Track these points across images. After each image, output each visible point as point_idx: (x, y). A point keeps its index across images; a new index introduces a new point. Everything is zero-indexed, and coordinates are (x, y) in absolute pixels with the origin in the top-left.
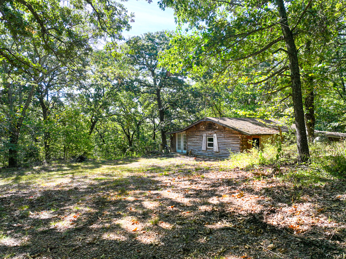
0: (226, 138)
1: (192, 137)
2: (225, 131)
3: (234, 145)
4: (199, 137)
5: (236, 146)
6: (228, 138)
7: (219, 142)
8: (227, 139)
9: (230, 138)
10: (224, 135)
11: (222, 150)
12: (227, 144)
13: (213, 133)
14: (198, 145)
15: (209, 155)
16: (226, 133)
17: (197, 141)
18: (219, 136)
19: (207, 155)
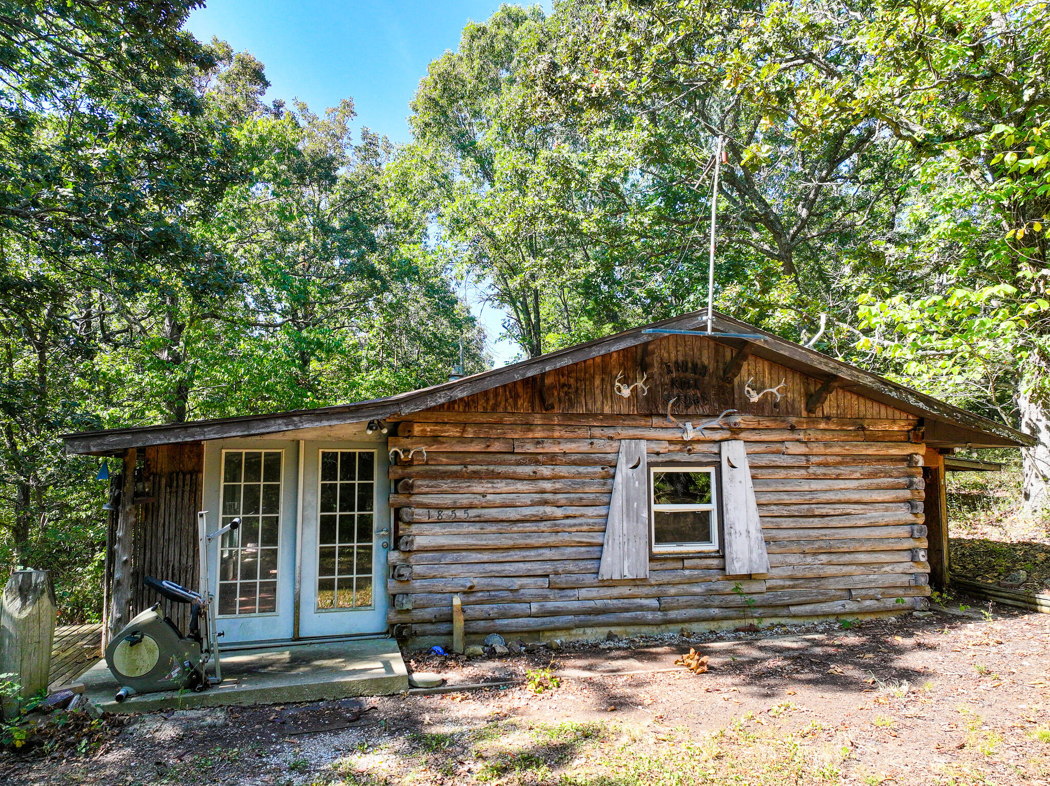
0: (820, 471)
1: (476, 476)
2: (812, 421)
3: (875, 515)
4: (563, 470)
5: (890, 517)
6: (832, 471)
7: (763, 500)
8: (825, 477)
9: (843, 470)
10: (802, 449)
11: (792, 559)
12: (827, 510)
13: (717, 436)
14: (552, 539)
15: (673, 614)
16: (819, 436)
17: (549, 510)
18: (765, 460)
19: (650, 616)
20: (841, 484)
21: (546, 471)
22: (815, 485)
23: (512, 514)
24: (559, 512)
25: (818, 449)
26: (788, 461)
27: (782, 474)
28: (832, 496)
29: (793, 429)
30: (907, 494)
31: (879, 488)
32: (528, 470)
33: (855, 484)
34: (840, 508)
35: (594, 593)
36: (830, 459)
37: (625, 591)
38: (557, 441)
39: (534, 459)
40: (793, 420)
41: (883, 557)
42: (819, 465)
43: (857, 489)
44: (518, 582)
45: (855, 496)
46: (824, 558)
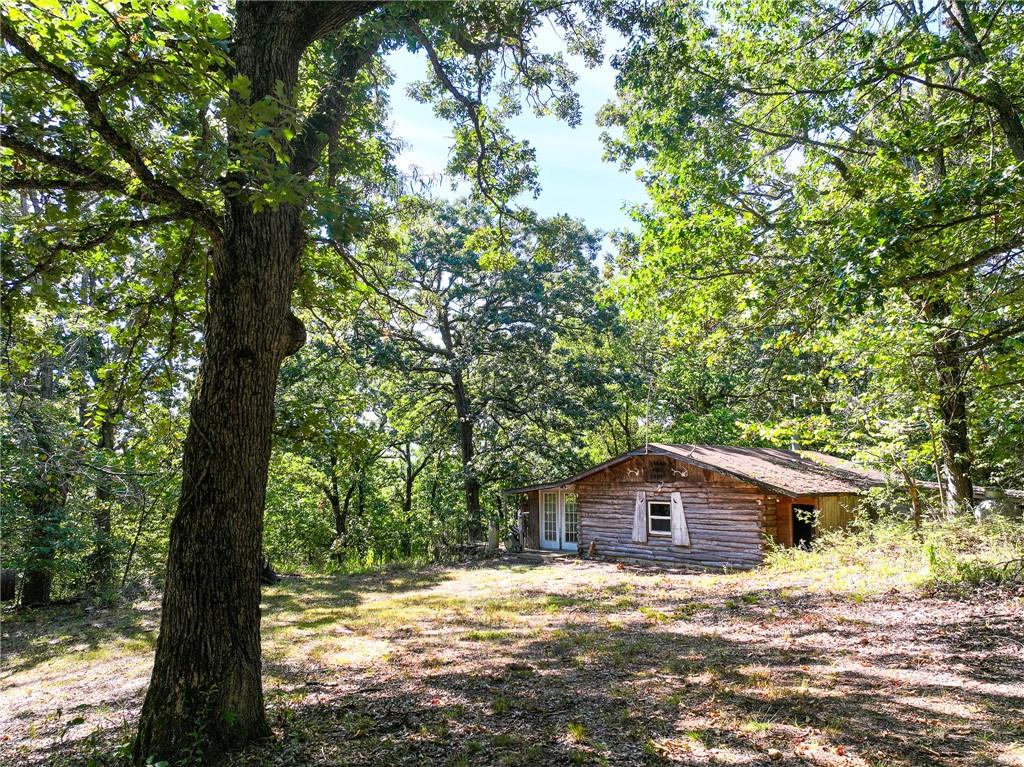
0: (714, 505)
1: (597, 503)
2: (710, 484)
5: (747, 528)
6: (720, 506)
7: (688, 516)
11: (701, 541)
12: (717, 522)
13: (670, 490)
14: (618, 525)
15: (657, 557)
16: (712, 490)
17: (616, 515)
18: (689, 500)
19: (649, 556)
20: (724, 511)
21: (615, 502)
22: (711, 511)
23: (607, 516)
24: (620, 516)
25: (711, 495)
26: (700, 501)
27: (697, 506)
28: (719, 517)
29: (700, 487)
30: (756, 517)
31: (742, 514)
32: (610, 501)
33: (730, 512)
34: (723, 522)
35: (631, 545)
36: (718, 500)
37: (641, 546)
38: (618, 492)
39: (612, 498)
40: (700, 483)
41: (744, 545)
42: (714, 502)
43: (732, 514)
44: (609, 539)
45: (730, 517)
46: (716, 543)
